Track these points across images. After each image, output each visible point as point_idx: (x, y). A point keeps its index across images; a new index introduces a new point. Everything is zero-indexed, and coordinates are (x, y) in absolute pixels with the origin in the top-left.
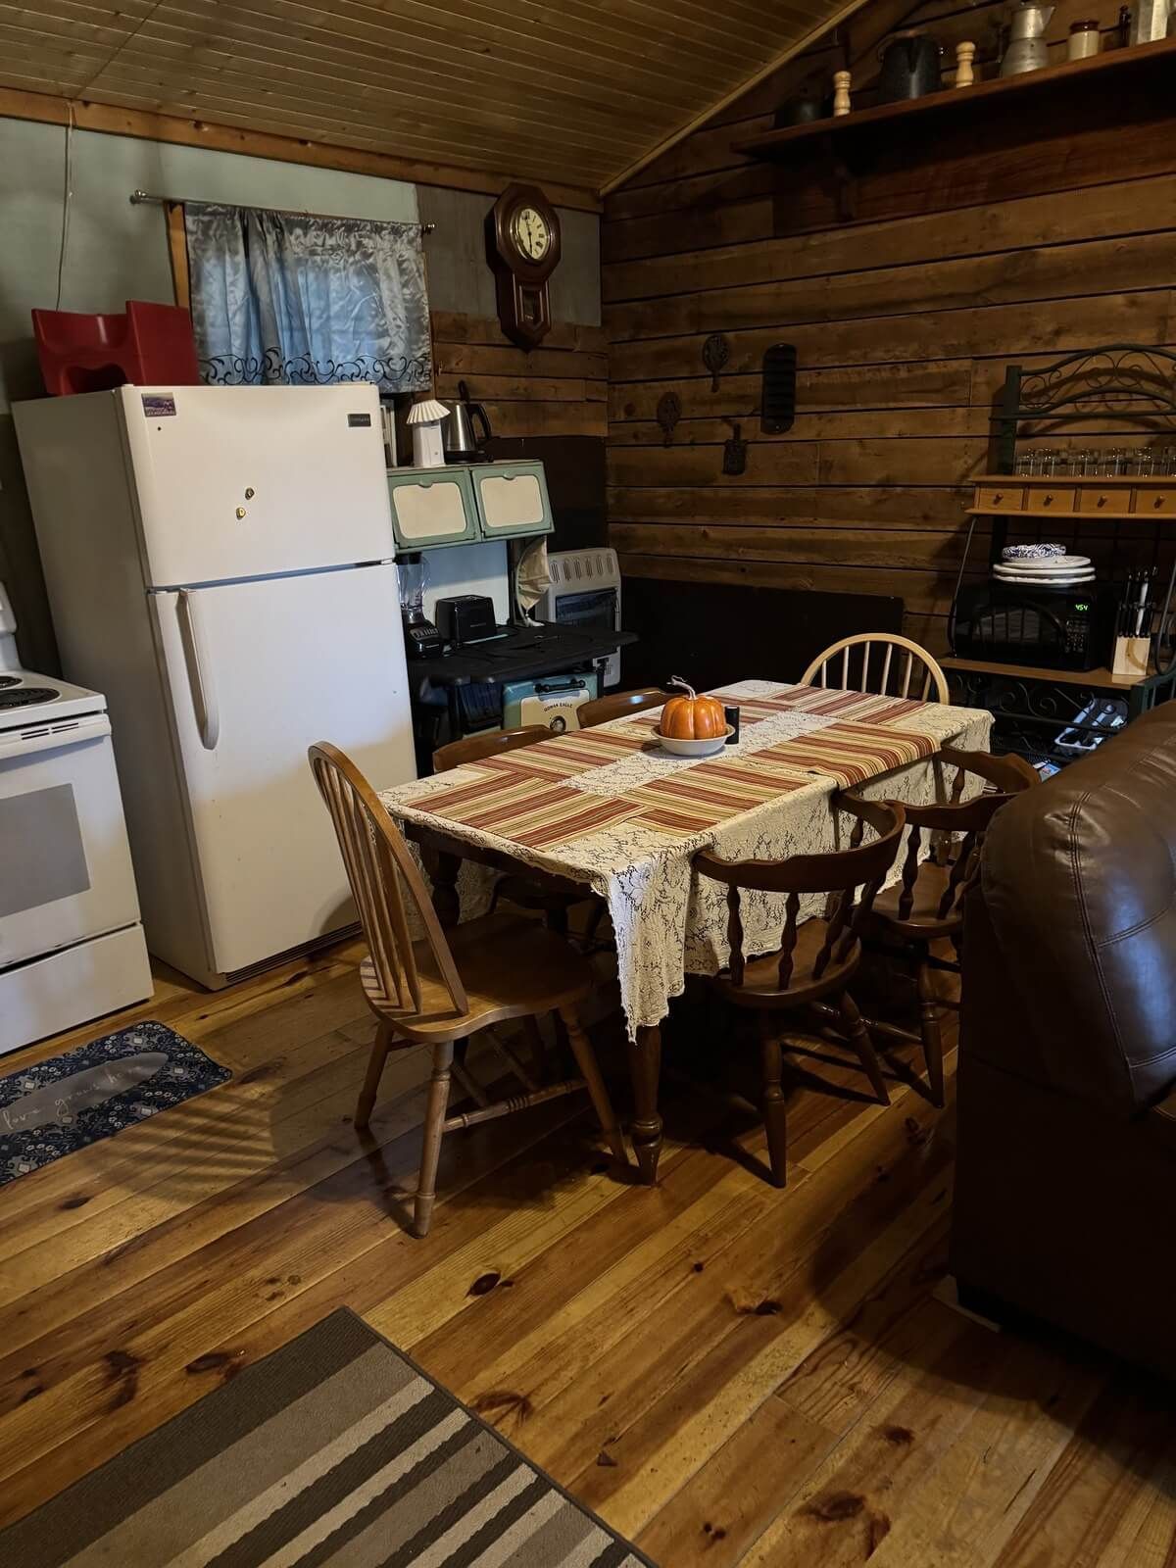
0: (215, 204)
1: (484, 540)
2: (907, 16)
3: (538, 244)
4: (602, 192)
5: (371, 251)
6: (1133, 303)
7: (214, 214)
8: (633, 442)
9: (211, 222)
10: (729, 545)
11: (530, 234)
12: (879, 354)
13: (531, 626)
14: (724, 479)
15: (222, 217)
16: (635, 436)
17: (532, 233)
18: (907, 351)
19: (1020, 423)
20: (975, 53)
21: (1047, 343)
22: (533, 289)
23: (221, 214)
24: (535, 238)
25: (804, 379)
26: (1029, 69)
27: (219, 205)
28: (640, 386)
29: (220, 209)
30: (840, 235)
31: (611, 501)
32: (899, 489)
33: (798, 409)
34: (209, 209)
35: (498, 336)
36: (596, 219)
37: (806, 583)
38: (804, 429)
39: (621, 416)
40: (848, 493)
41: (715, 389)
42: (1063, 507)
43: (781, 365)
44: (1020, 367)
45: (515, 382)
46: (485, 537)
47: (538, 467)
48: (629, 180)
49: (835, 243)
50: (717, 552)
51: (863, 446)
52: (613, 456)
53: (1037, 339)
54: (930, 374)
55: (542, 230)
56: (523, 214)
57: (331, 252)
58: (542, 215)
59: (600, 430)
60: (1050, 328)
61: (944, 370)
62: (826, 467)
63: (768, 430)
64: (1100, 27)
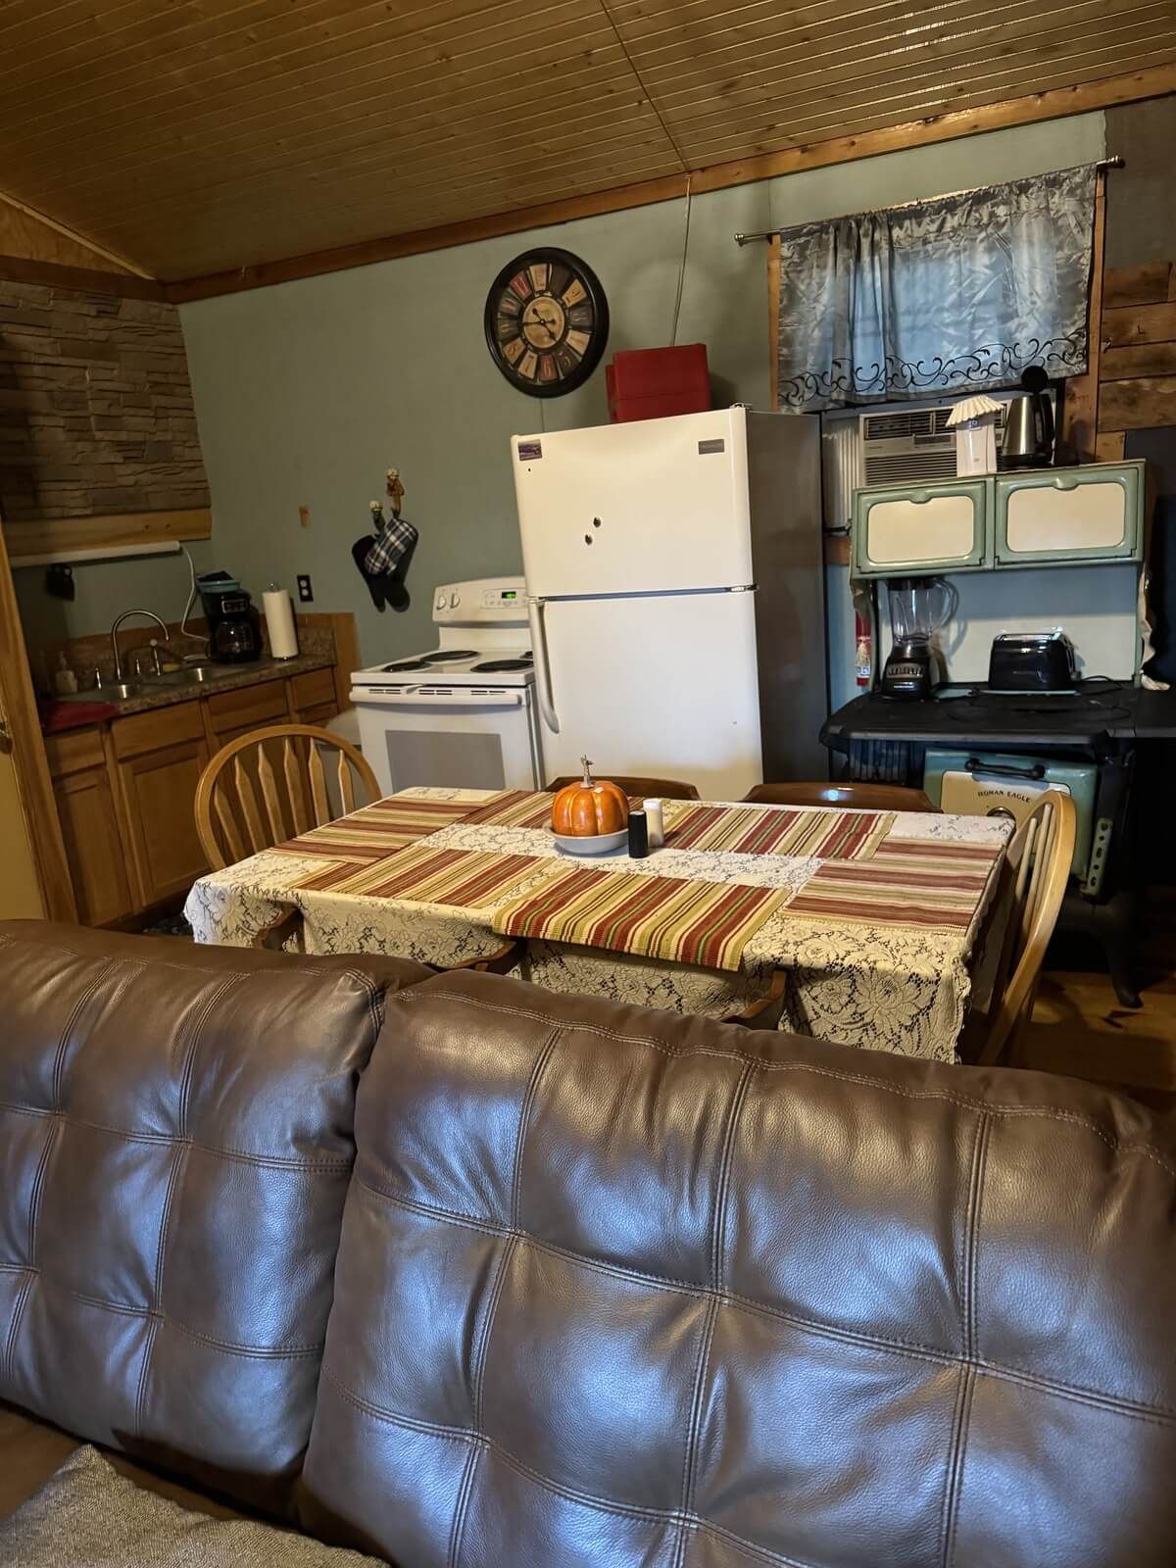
0: (810, 224)
1: (997, 567)
5: (1003, 220)
7: (810, 233)
9: (808, 242)
15: (818, 234)
23: (815, 232)
27: (812, 223)
29: (815, 227)
34: (805, 231)
46: (999, 563)
57: (951, 234)
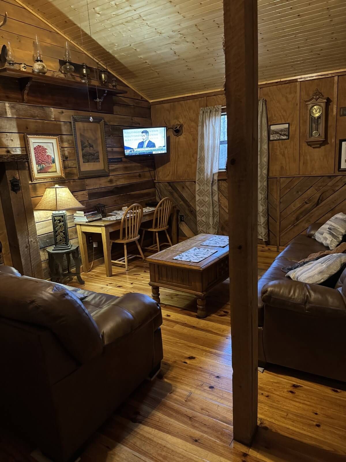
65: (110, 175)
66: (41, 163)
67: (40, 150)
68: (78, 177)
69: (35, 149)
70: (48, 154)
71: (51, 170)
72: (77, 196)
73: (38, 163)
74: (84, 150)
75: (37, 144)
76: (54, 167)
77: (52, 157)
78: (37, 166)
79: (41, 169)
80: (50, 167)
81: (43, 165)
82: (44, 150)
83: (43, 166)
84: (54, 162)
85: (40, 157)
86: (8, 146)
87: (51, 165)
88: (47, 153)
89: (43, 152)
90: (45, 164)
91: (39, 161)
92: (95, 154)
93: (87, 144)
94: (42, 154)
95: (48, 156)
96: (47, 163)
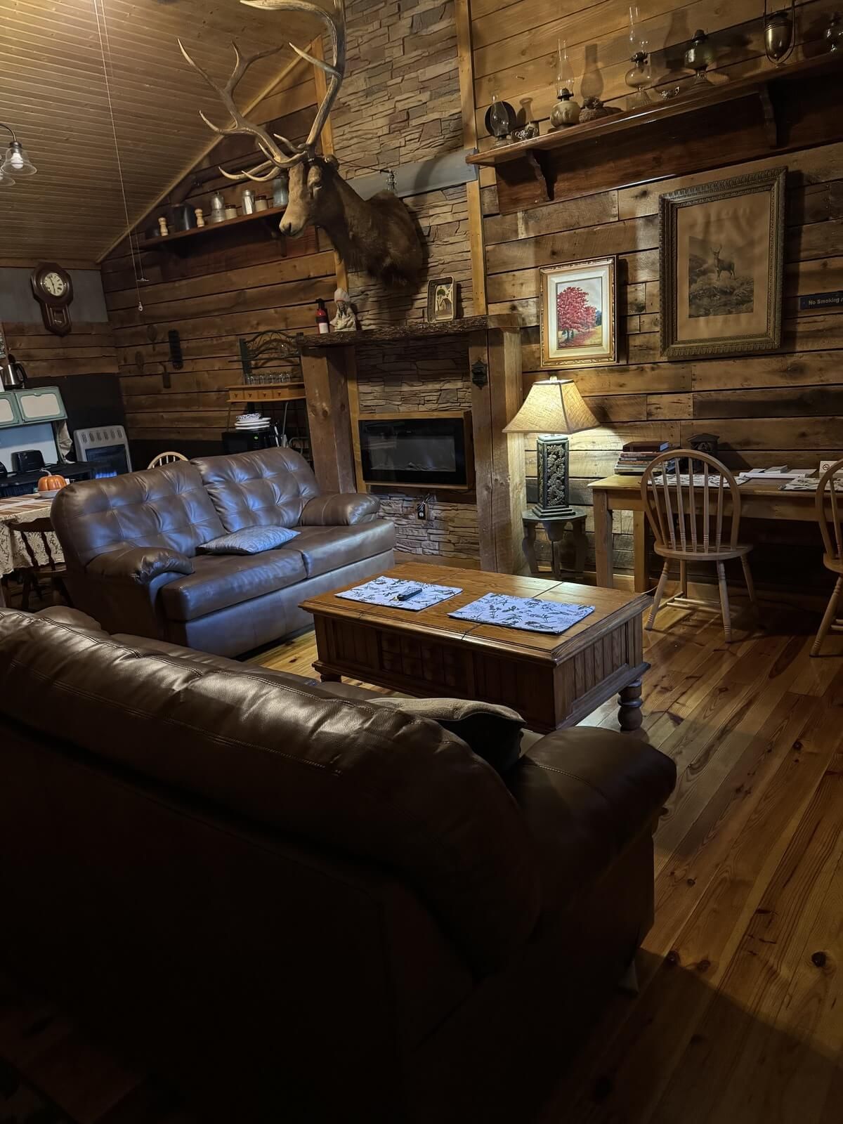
2: (188, 194)
3: (59, 288)
4: (99, 261)
6: (276, 312)
8: (129, 375)
10: (172, 421)
11: (53, 285)
12: (206, 334)
13: (67, 464)
14: (164, 391)
16: (130, 372)
17: (54, 284)
18: (214, 333)
19: (253, 362)
20: (202, 213)
21: (256, 329)
22: (59, 309)
24: (56, 286)
25: (184, 345)
26: (220, 221)
28: (127, 349)
30: (184, 282)
31: (125, 403)
32: (223, 393)
33: (184, 358)
35: (44, 331)
36: (99, 273)
37: (200, 437)
38: (188, 367)
39: (123, 363)
40: (207, 395)
41: (154, 350)
42: (255, 398)
43: (174, 338)
44: (244, 339)
45: (57, 351)
46: (25, 422)
47: (56, 390)
48: (107, 256)
49: (183, 287)
50: (168, 425)
51: (209, 374)
52: (123, 381)
53: (252, 327)
54: (223, 342)
55: (61, 282)
56: (49, 275)
58: (60, 275)
59: (114, 370)
60: (255, 322)
61: (227, 340)
62: (198, 384)
63: (175, 367)
64: (267, 198)
65: (798, 349)
66: (570, 325)
67: (571, 298)
68: (669, 357)
69: (558, 297)
70: (588, 304)
71: (591, 342)
72: (658, 406)
73: (562, 327)
74: (696, 282)
75: (565, 287)
76: (599, 334)
77: (596, 311)
78: (561, 332)
79: (567, 340)
80: (589, 334)
81: (574, 330)
82: (579, 297)
83: (572, 333)
84: (599, 322)
85: (568, 313)
86: (514, 297)
87: (593, 330)
88: (585, 303)
89: (577, 302)
90: (577, 328)
91: (567, 323)
92: (734, 290)
93: (711, 261)
94: (575, 307)
95: (588, 309)
96: (583, 325)
